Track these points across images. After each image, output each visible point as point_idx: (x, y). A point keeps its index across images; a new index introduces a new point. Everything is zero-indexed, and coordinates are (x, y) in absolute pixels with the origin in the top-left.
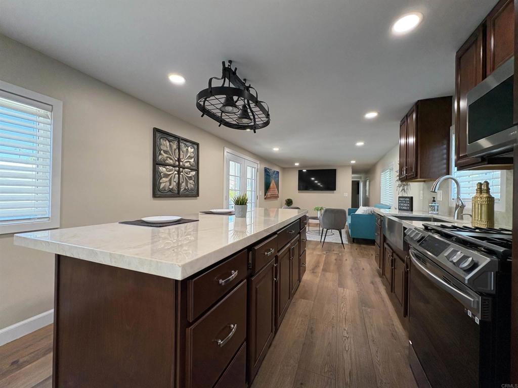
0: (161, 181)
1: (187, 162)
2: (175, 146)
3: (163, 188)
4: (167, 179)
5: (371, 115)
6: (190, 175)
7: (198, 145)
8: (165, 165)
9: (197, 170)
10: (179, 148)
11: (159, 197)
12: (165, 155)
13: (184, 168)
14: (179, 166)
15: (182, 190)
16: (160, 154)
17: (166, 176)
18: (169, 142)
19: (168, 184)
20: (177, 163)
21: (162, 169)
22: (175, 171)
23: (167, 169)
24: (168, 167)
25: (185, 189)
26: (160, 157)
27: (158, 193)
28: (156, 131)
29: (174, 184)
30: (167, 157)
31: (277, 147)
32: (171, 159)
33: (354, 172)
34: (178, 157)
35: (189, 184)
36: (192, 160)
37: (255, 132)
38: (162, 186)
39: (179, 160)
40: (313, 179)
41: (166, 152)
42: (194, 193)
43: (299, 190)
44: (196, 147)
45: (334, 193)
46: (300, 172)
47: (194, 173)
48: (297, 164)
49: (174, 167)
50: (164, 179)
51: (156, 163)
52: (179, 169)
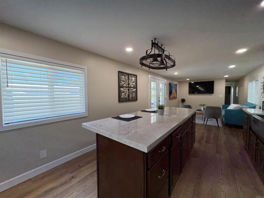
0: (122, 95)
1: (132, 84)
2: (127, 78)
4: (124, 94)
5: (242, 51)
6: (133, 91)
7: (136, 76)
8: (123, 87)
9: (136, 88)
10: (128, 79)
11: (121, 102)
12: (123, 83)
13: (131, 88)
14: (129, 87)
15: (130, 98)
16: (121, 82)
17: (124, 92)
18: (124, 76)
19: (124, 96)
20: (128, 85)
21: (122, 89)
22: (127, 89)
23: (124, 89)
24: (124, 88)
25: (131, 97)
26: (121, 84)
27: (121, 100)
28: (119, 72)
29: (127, 95)
30: (124, 83)
31: (177, 72)
32: (125, 84)
33: (226, 82)
34: (128, 83)
35: (133, 95)
36: (134, 84)
37: (167, 70)
38: (122, 97)
39: (129, 84)
40: (198, 86)
41: (123, 81)
42: (135, 99)
43: (189, 93)
44: (135, 77)
45: (212, 95)
46: (190, 84)
47: (135, 90)
48: (188, 79)
49: (126, 88)
50: (123, 94)
51: (120, 87)
52: (129, 88)
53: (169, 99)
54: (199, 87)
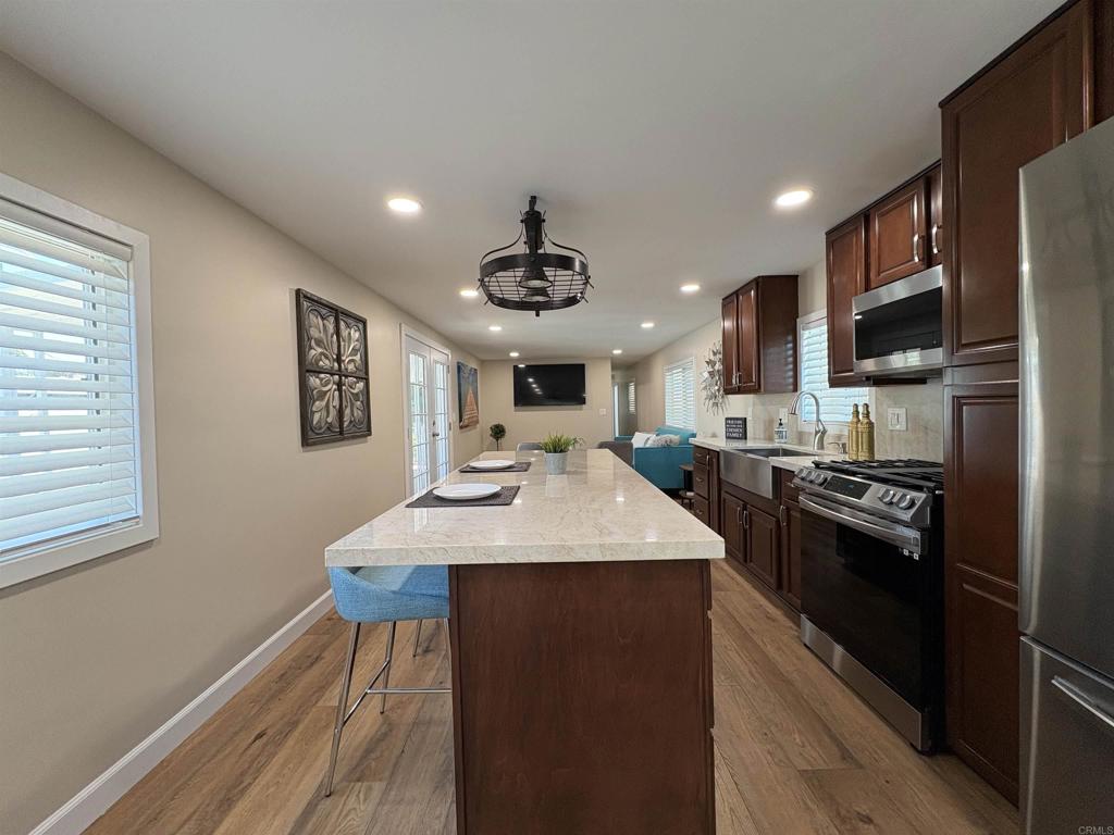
0: (314, 409)
1: (351, 362)
2: (331, 328)
3: (319, 422)
4: (324, 403)
5: (690, 288)
6: (355, 391)
7: (364, 322)
8: (317, 372)
9: (367, 380)
10: (338, 332)
11: (314, 444)
12: (320, 350)
13: (346, 377)
14: (339, 372)
15: (346, 424)
16: (311, 348)
17: (322, 395)
18: (323, 319)
19: (325, 413)
20: (336, 365)
21: (314, 381)
22: (334, 383)
23: (321, 380)
24: (323, 376)
25: (351, 422)
26: (310, 354)
27: (310, 436)
28: (298, 292)
29: (333, 413)
30: (322, 354)
31: (499, 325)
32: (327, 358)
34: (336, 352)
35: (355, 410)
36: (358, 358)
38: (316, 417)
39: (339, 360)
40: (531, 380)
41: (319, 343)
42: (364, 429)
43: (516, 405)
44: (361, 326)
45: (581, 409)
46: (516, 368)
47: (361, 385)
48: (514, 355)
49: (332, 375)
50: (318, 403)
51: (306, 369)
52: (340, 379)
53: (461, 427)
54: (532, 383)
